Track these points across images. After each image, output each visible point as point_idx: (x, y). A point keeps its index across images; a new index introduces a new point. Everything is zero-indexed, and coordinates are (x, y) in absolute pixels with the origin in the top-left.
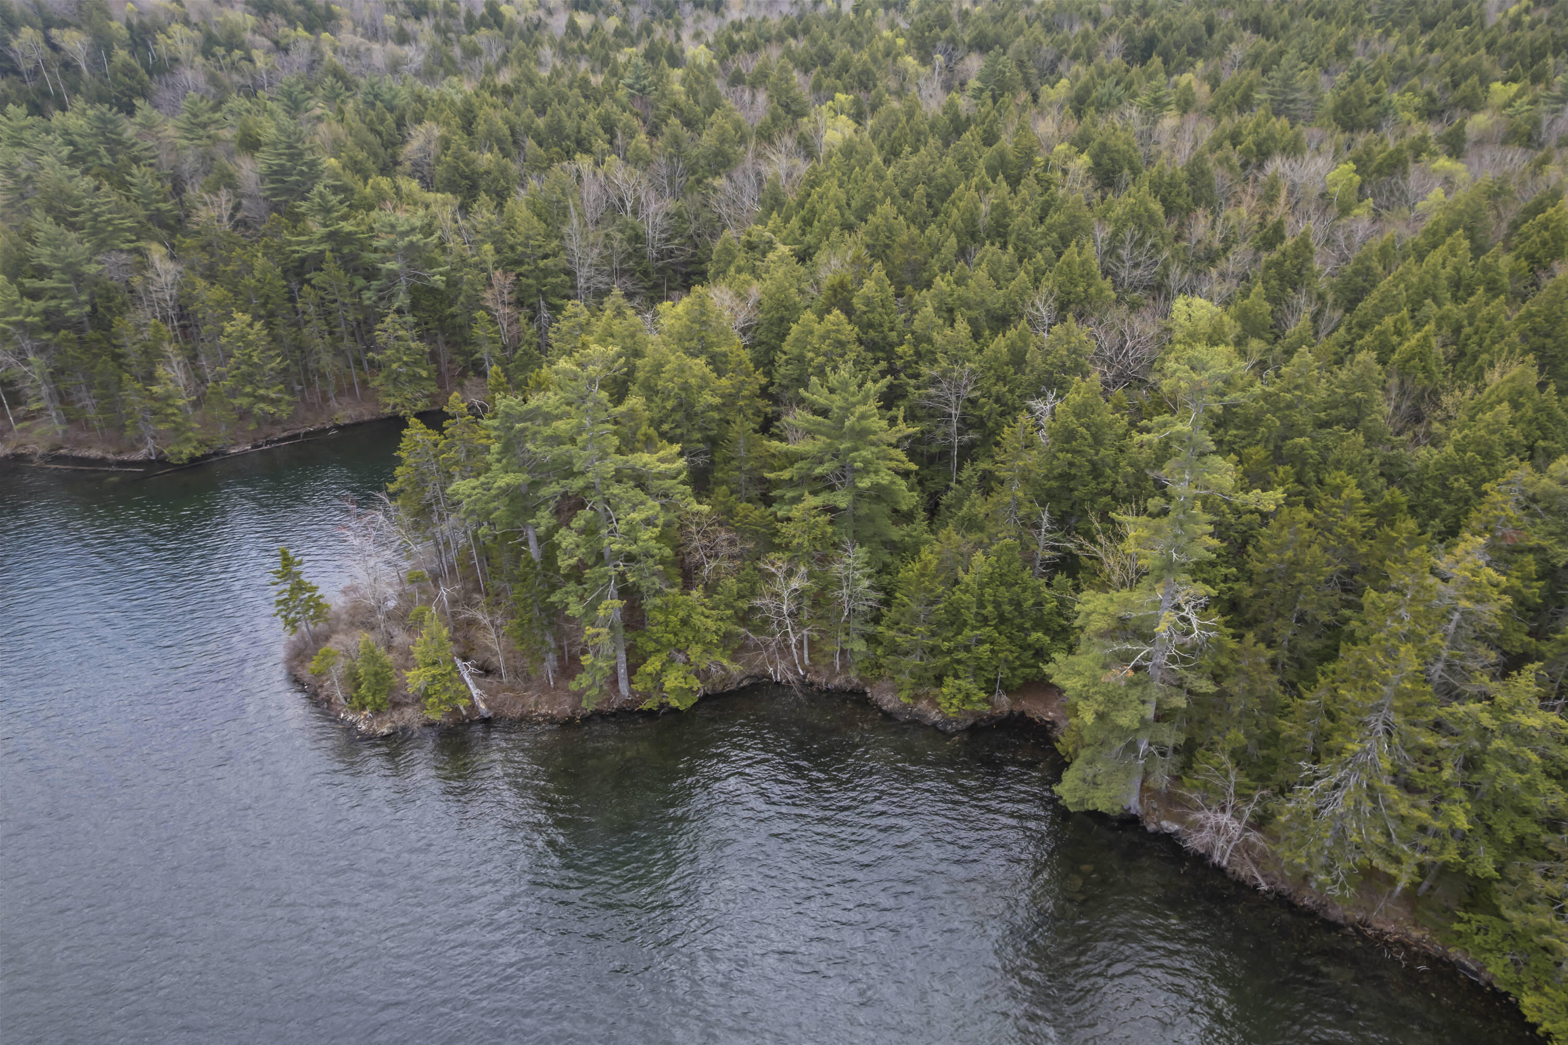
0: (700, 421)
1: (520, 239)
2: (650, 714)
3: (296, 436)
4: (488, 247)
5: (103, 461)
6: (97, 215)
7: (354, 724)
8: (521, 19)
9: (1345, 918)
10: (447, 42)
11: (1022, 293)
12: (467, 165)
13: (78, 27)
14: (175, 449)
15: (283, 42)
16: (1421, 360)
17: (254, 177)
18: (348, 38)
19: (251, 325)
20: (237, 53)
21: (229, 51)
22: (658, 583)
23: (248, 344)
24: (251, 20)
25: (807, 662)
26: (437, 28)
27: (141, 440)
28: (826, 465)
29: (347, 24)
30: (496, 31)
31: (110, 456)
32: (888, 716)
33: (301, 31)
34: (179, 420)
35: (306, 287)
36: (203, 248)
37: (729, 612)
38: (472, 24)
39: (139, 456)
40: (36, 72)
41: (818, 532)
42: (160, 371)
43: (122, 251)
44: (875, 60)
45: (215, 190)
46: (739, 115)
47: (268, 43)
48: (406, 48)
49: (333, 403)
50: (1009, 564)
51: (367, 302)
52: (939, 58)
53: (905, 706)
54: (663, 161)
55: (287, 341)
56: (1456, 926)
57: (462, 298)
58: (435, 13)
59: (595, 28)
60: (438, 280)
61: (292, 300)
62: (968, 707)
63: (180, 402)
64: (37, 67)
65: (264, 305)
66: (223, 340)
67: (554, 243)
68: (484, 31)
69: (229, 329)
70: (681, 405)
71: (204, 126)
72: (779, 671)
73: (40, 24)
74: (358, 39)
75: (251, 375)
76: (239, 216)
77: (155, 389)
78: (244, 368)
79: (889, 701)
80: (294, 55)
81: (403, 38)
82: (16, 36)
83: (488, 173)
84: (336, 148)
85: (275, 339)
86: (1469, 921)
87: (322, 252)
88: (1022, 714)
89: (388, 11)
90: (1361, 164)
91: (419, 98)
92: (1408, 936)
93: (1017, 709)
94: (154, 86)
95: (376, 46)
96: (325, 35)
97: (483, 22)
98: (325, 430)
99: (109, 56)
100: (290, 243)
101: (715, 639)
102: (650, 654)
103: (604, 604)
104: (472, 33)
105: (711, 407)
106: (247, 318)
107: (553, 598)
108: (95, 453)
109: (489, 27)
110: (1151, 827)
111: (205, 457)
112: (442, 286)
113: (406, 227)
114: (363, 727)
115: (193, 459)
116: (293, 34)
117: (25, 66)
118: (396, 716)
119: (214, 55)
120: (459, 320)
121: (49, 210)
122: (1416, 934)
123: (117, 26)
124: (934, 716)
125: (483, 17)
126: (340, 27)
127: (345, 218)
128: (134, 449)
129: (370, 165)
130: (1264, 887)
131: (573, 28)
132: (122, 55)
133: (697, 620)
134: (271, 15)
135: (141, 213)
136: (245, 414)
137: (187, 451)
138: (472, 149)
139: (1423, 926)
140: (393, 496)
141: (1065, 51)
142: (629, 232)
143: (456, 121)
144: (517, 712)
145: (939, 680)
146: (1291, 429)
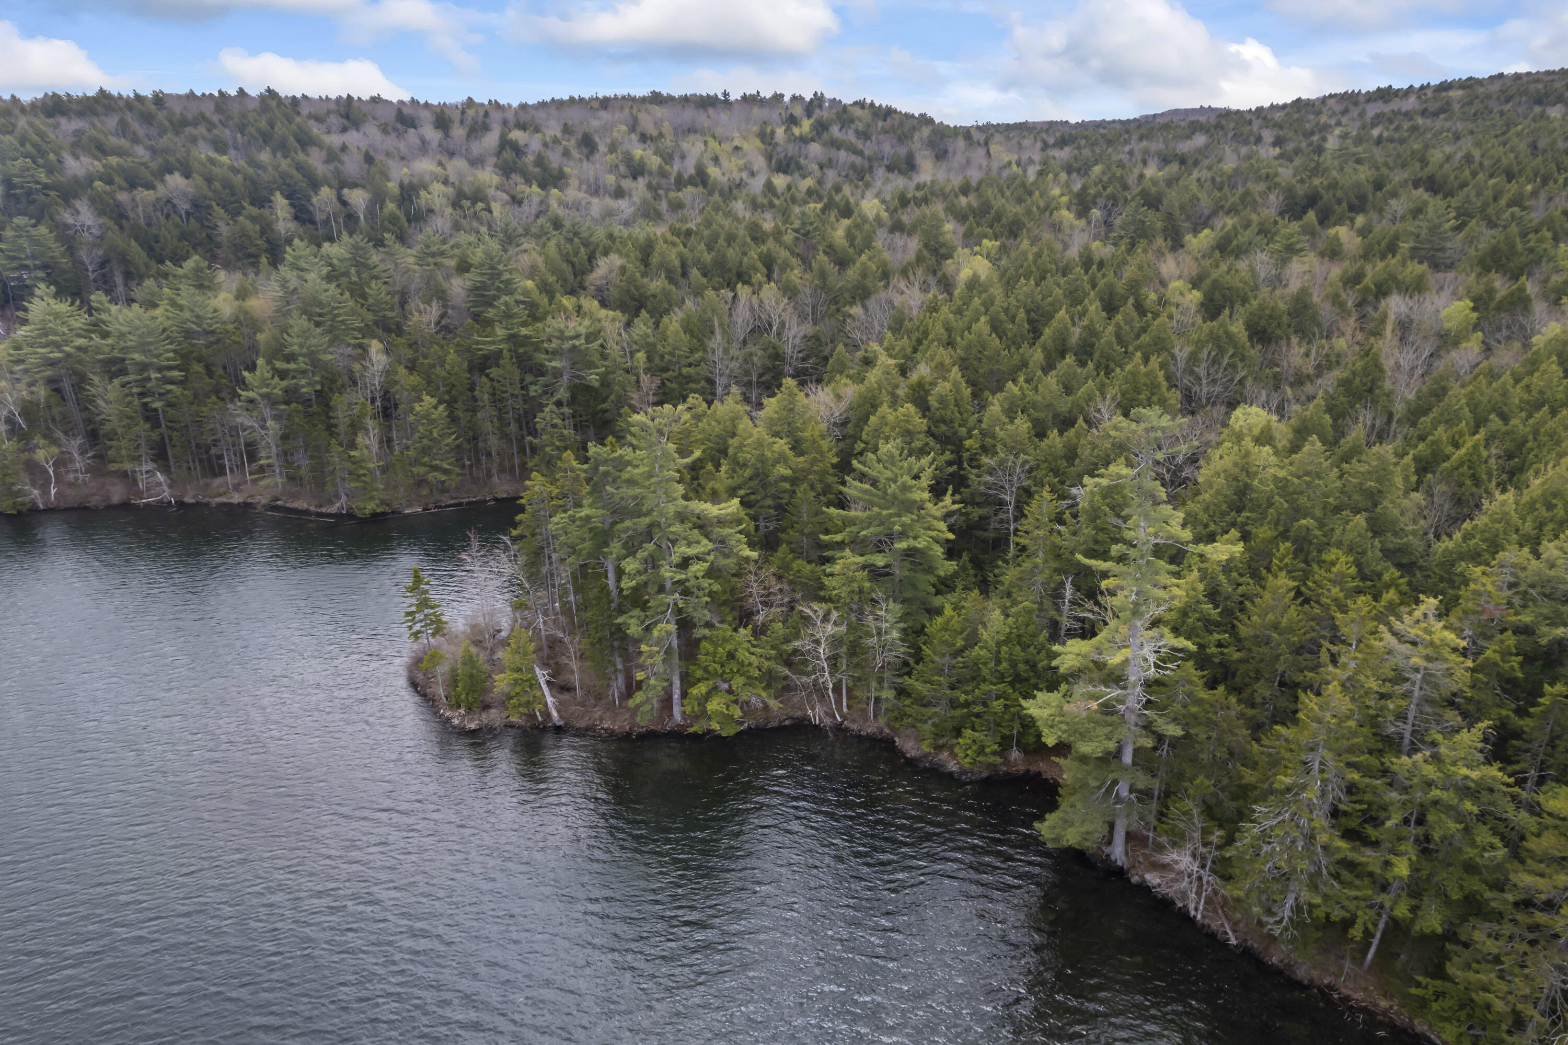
0: (772, 490)
1: (669, 349)
2: (695, 737)
3: (460, 504)
4: (641, 356)
5: (307, 512)
6: (336, 316)
7: (449, 720)
8: (725, 179)
9: (1311, 981)
10: (657, 197)
11: (1090, 399)
12: (637, 289)
13: (363, 187)
14: (361, 505)
15: (520, 196)
16: (1470, 468)
17: (463, 293)
18: (573, 193)
19: (436, 407)
20: (480, 205)
21: (474, 204)
22: (708, 616)
23: (431, 422)
24: (496, 179)
25: (845, 710)
26: (649, 186)
27: (338, 497)
28: (871, 530)
29: (574, 182)
30: (701, 189)
31: (312, 508)
32: (911, 762)
33: (535, 188)
34: (367, 479)
35: (484, 379)
36: (410, 346)
37: (773, 652)
38: (680, 183)
39: (333, 509)
40: (327, 222)
41: (855, 586)
42: (360, 439)
43: (349, 345)
44: (1029, 212)
45: (429, 303)
46: (887, 256)
47: (505, 197)
48: (620, 202)
49: (495, 479)
50: (1027, 626)
51: (532, 394)
52: (1096, 213)
53: (927, 755)
54: (808, 291)
55: (463, 423)
56: (1413, 991)
57: (612, 397)
58: (650, 174)
59: (789, 188)
60: (593, 378)
61: (472, 389)
62: (981, 759)
63: (371, 465)
64: (328, 218)
65: (449, 392)
66: (412, 418)
67: (697, 356)
68: (690, 189)
69: (418, 408)
70: (758, 475)
71: (433, 255)
72: (816, 714)
73: (336, 183)
74: (581, 195)
75: (430, 448)
76: (443, 322)
77: (352, 453)
78: (425, 441)
79: (910, 747)
80: (525, 207)
81: (619, 193)
82: (317, 194)
83: (654, 296)
84: (532, 272)
85: (453, 419)
86: (1426, 987)
87: (501, 351)
88: (1039, 774)
89: (611, 172)
90: (1479, 303)
91: (611, 236)
92: (1376, 1005)
93: (1033, 769)
94: (410, 231)
95: (595, 201)
96: (555, 191)
97: (691, 182)
98: (486, 501)
99: (381, 208)
100: (478, 343)
101: (757, 673)
102: (699, 680)
103: (659, 626)
104: (679, 190)
105: (784, 479)
106: (434, 401)
107: (620, 620)
108: (301, 504)
109: (696, 185)
110: (1135, 879)
111: (383, 514)
112: (597, 384)
113: (572, 333)
114: (456, 722)
115: (374, 515)
116: (528, 190)
117: (319, 217)
118: (484, 716)
119: (461, 207)
120: (608, 415)
121: (304, 312)
122: (1384, 1004)
123: (392, 186)
124: (952, 766)
125: (691, 177)
126: (567, 185)
127: (524, 324)
128: (331, 503)
129: (558, 286)
130: (1233, 941)
131: (769, 187)
132: (391, 206)
133: (742, 655)
134: (513, 175)
135: (370, 317)
136: (421, 482)
137: (371, 507)
138: (644, 275)
139: (1392, 997)
140: (514, 540)
141: (1222, 207)
142: (771, 350)
143: (635, 254)
144: (582, 724)
145: (958, 732)
146: (1298, 512)
